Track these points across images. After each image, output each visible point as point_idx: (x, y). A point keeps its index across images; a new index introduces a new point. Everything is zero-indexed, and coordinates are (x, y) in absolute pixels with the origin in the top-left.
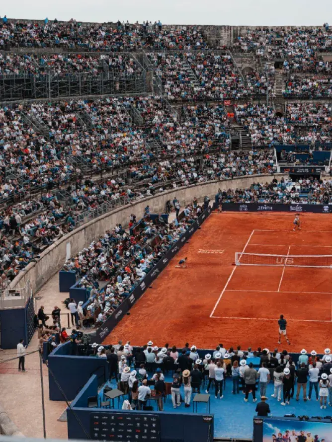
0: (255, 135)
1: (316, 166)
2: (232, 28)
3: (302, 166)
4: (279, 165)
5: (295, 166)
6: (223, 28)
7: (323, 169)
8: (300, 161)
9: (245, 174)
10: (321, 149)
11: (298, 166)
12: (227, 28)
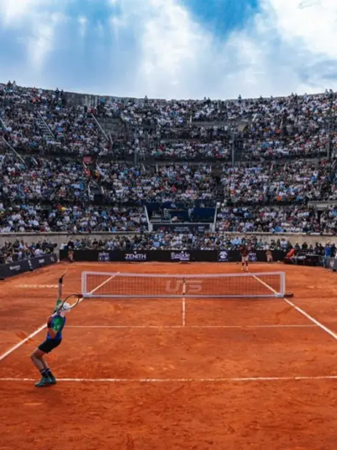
0: (120, 191)
1: (198, 223)
2: (96, 98)
3: (181, 223)
4: (152, 222)
5: (171, 223)
6: (86, 97)
7: (207, 227)
8: (178, 218)
9: (107, 230)
10: (203, 206)
11: (176, 223)
12: (90, 97)
